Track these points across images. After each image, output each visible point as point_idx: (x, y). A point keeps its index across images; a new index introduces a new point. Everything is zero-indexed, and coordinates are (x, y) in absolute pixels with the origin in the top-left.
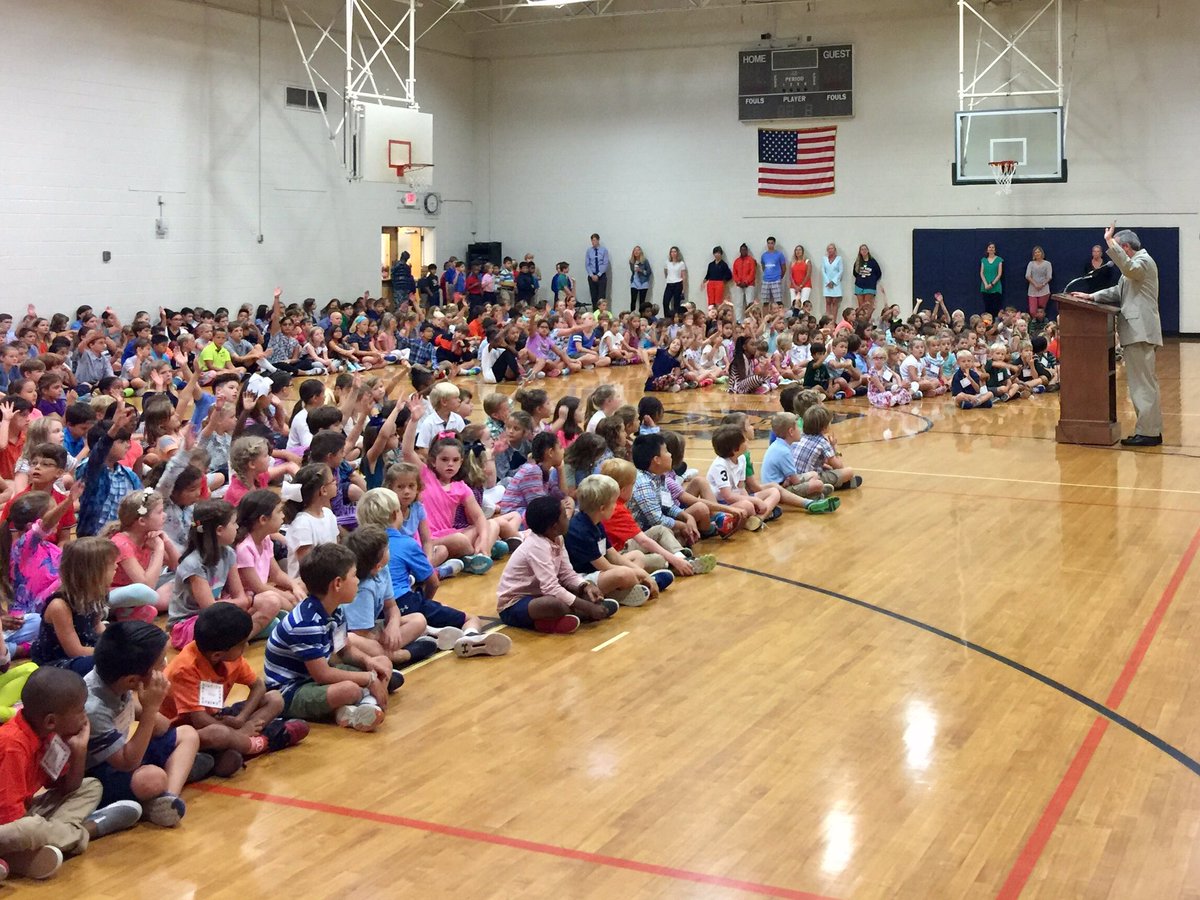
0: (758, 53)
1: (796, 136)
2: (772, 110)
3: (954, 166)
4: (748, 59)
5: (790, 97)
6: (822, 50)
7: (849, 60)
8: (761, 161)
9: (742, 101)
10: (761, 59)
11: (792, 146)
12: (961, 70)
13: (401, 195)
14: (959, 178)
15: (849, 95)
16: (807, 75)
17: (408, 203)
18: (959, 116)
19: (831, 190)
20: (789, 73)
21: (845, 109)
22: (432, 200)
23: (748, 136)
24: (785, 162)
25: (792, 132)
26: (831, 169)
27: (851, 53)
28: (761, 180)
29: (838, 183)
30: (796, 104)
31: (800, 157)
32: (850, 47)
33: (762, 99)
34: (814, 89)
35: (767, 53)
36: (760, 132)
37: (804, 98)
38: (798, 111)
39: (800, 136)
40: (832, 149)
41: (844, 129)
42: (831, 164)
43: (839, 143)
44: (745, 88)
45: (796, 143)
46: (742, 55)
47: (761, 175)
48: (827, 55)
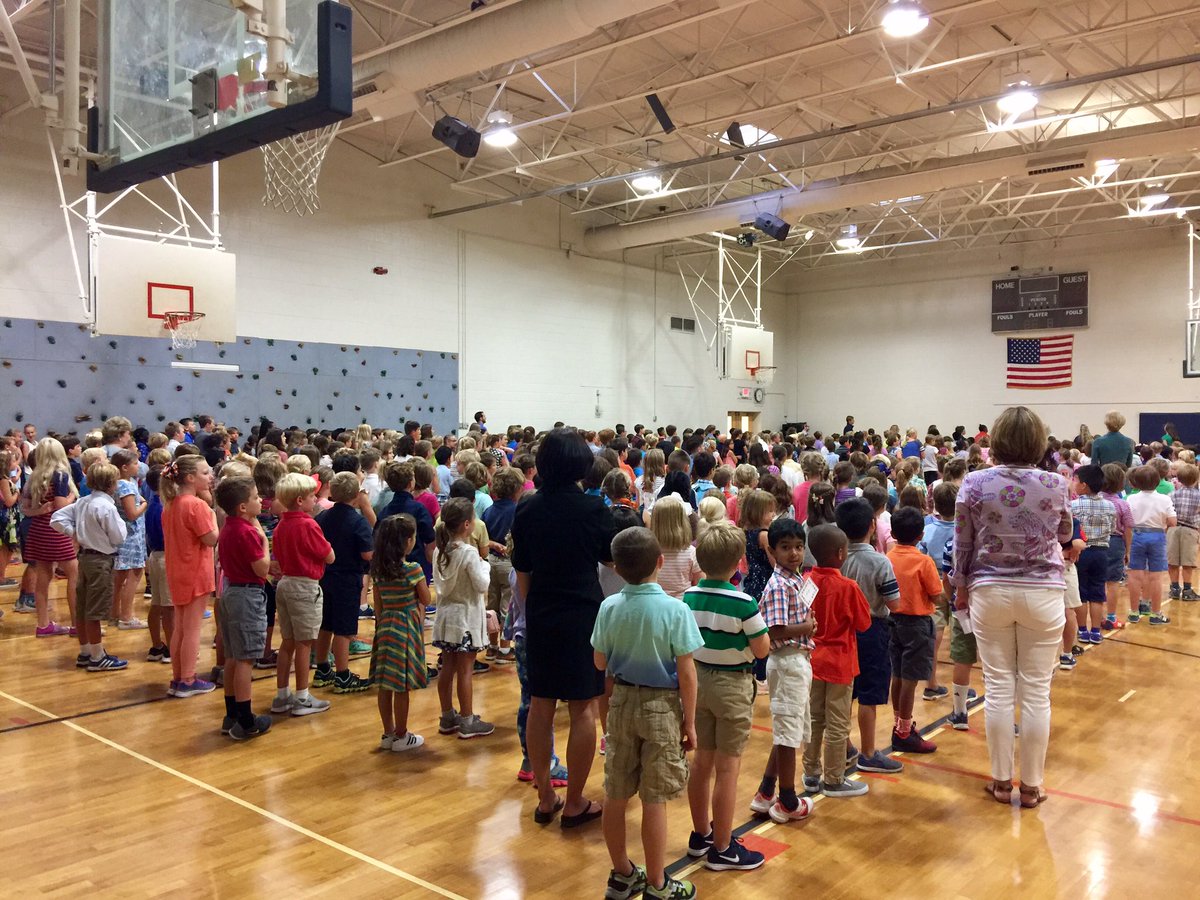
0: (1008, 281)
1: (1039, 343)
2: (1020, 323)
3: (1185, 363)
4: (1000, 286)
5: (1035, 313)
6: (1062, 277)
7: (1085, 284)
8: (1009, 362)
9: (994, 318)
10: (1010, 285)
11: (1035, 351)
12: (1191, 286)
13: (739, 390)
14: (1189, 372)
15: (1085, 312)
16: (1049, 297)
17: (744, 395)
18: (1189, 323)
19: (1068, 384)
20: (1033, 296)
21: (1082, 321)
22: (759, 393)
23: (1000, 343)
24: (1030, 363)
25: (1036, 340)
26: (1069, 367)
27: (1087, 278)
28: (1009, 377)
29: (1073, 379)
30: (1040, 318)
31: (1042, 358)
32: (1085, 274)
33: (1011, 317)
34: (1054, 306)
35: (1016, 281)
36: (1009, 340)
37: (1046, 314)
38: (1042, 324)
39: (1042, 343)
40: (1069, 352)
41: (1079, 336)
42: (1068, 364)
43: (1075, 348)
44: (997, 308)
45: (1039, 348)
46: (994, 283)
47: (1010, 373)
48: (1067, 281)
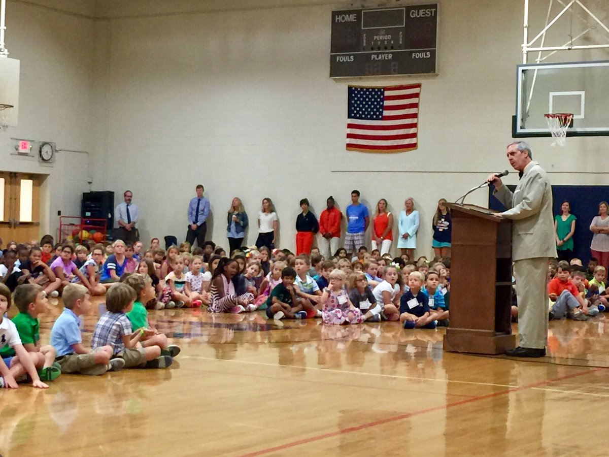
0: (349, 12)
1: (383, 93)
2: (362, 67)
3: (515, 119)
4: (340, 18)
5: (378, 55)
6: (409, 9)
7: (433, 19)
8: (349, 117)
9: (333, 59)
10: (352, 18)
11: (378, 103)
12: (526, 23)
13: (15, 143)
14: (519, 131)
15: (433, 54)
16: (394, 32)
17: (22, 150)
18: (521, 69)
19: (414, 146)
20: (377, 32)
21: (429, 67)
22: (46, 149)
23: (338, 92)
24: (372, 118)
25: (379, 89)
26: (414, 125)
27: (436, 12)
28: (349, 136)
29: (420, 140)
30: (384, 61)
31: (386, 113)
32: (435, 6)
33: (352, 57)
34: (400, 47)
35: (358, 13)
36: (350, 88)
37: (390, 56)
38: (385, 69)
39: (387, 93)
40: (415, 105)
41: (429, 87)
42: (414, 121)
43: (422, 101)
44: (336, 47)
45: (382, 100)
46: (335, 14)
47: (350, 131)
48: (414, 15)
